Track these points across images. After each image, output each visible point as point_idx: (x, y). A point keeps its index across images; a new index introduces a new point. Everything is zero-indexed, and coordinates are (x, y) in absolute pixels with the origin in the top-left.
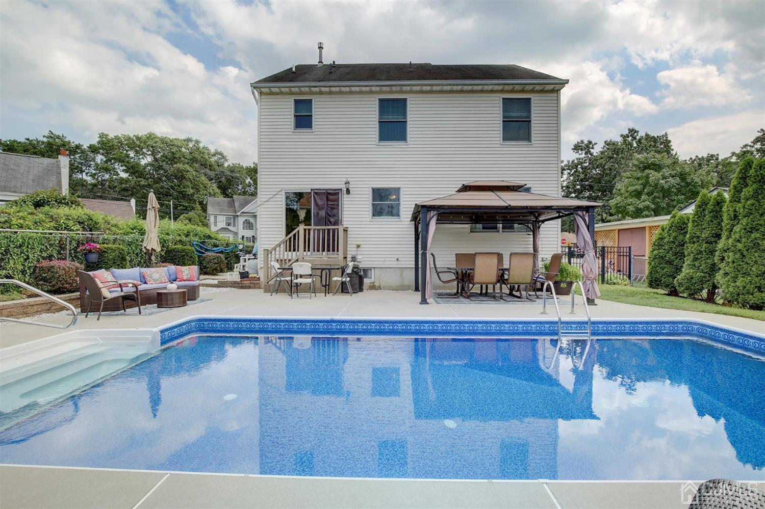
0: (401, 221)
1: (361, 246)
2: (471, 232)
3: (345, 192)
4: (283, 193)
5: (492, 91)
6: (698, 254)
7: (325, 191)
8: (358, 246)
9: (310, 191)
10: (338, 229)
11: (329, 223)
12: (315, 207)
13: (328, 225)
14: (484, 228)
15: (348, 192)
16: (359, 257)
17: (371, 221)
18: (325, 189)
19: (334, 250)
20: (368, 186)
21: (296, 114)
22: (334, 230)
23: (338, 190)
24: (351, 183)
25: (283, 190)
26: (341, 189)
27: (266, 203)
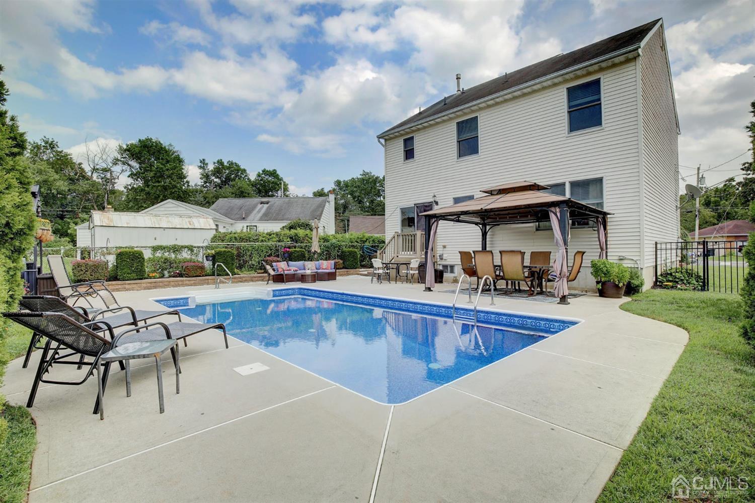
1: (447, 247)
2: (537, 231)
3: (435, 204)
4: (399, 209)
5: (555, 85)
7: (423, 205)
8: (444, 247)
9: (414, 206)
15: (437, 203)
16: (445, 256)
18: (422, 203)
20: (451, 197)
21: (405, 150)
23: (431, 202)
24: (438, 196)
25: (399, 207)
26: (433, 202)
27: (389, 217)
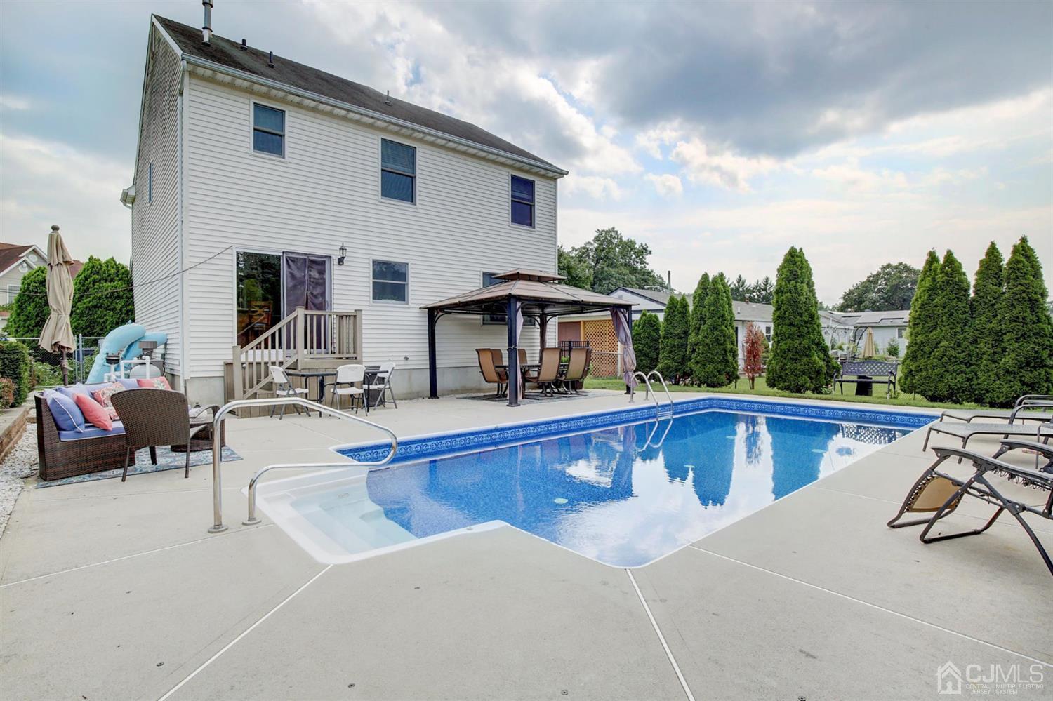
0: (409, 308)
2: (483, 324)
3: (336, 262)
4: (233, 252)
6: (672, 348)
7: (306, 257)
9: (281, 254)
10: (325, 316)
11: (312, 306)
12: (289, 279)
13: (311, 309)
14: (492, 319)
15: (341, 261)
17: (372, 306)
18: (306, 254)
19: (319, 347)
20: (368, 256)
21: (257, 127)
22: (319, 317)
23: (326, 257)
24: (348, 250)
25: (234, 248)
26: (331, 257)
27: (201, 266)
